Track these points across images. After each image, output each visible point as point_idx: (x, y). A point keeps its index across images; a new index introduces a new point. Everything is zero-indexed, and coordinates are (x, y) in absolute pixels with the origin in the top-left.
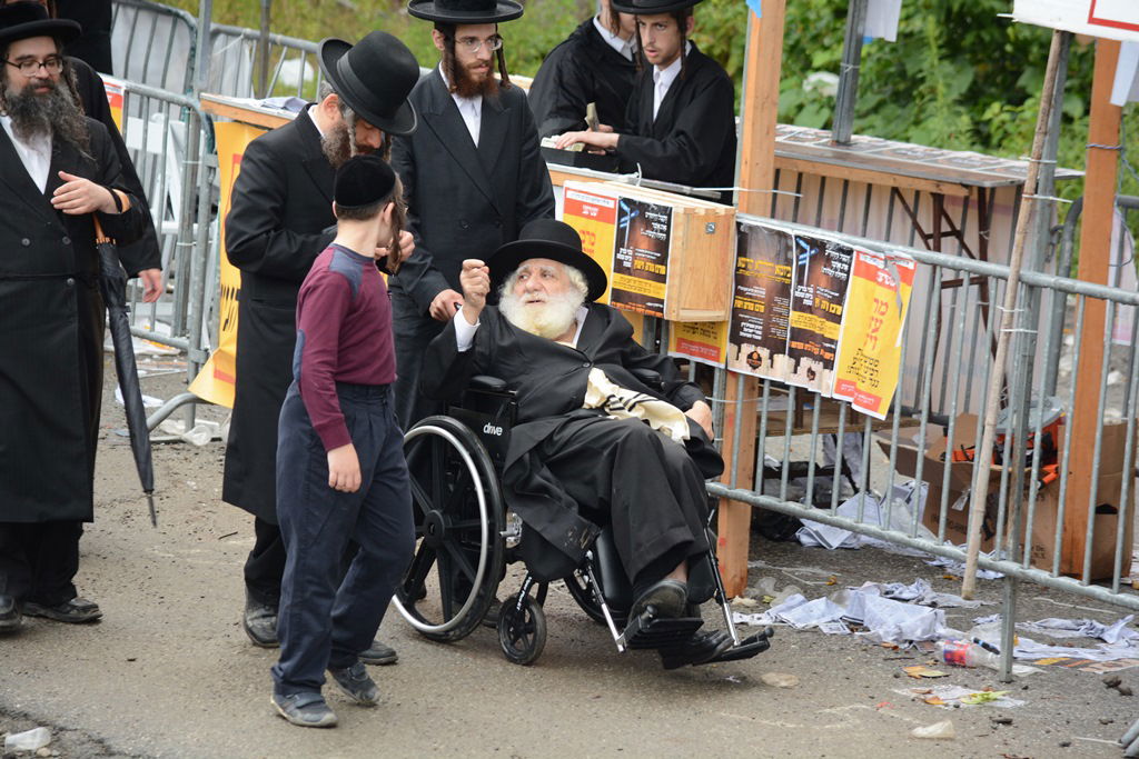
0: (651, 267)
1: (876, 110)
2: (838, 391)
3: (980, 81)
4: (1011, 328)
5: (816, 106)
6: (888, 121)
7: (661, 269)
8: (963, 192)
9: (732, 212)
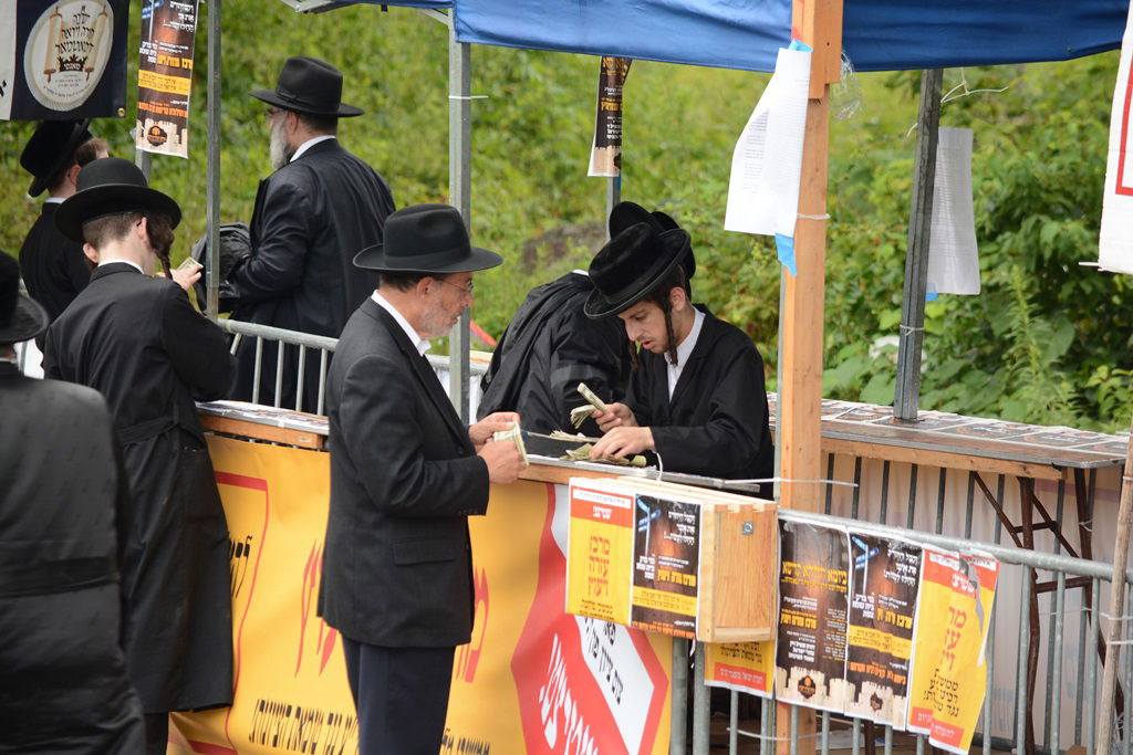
0: (678, 578)
1: (959, 377)
2: (914, 722)
3: (1083, 341)
4: (1119, 640)
5: (886, 376)
6: (974, 391)
7: (690, 580)
8: (1056, 476)
9: (773, 508)
